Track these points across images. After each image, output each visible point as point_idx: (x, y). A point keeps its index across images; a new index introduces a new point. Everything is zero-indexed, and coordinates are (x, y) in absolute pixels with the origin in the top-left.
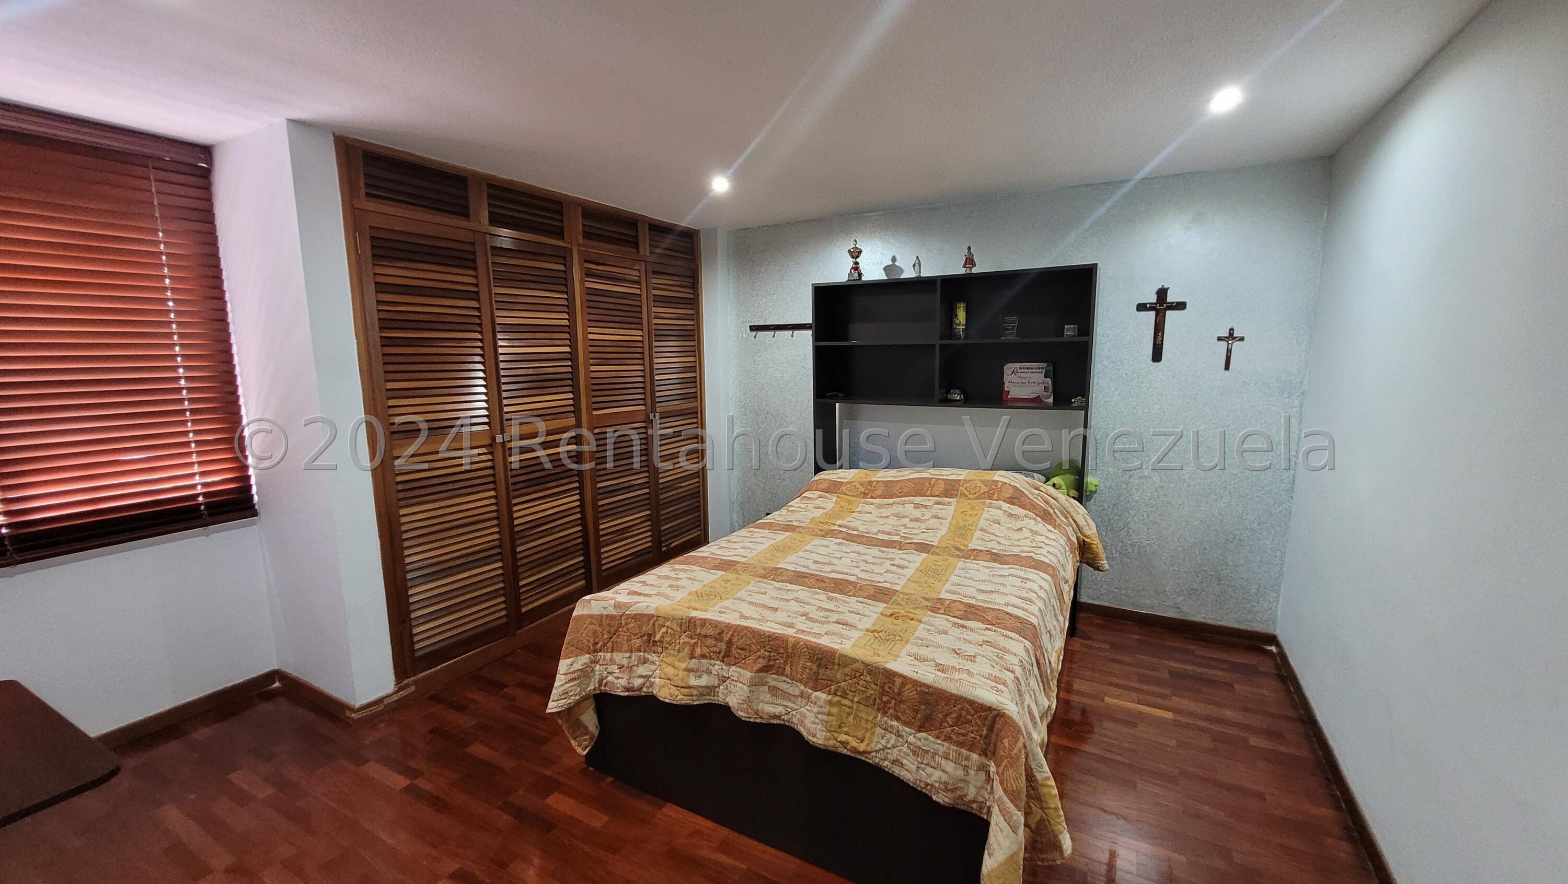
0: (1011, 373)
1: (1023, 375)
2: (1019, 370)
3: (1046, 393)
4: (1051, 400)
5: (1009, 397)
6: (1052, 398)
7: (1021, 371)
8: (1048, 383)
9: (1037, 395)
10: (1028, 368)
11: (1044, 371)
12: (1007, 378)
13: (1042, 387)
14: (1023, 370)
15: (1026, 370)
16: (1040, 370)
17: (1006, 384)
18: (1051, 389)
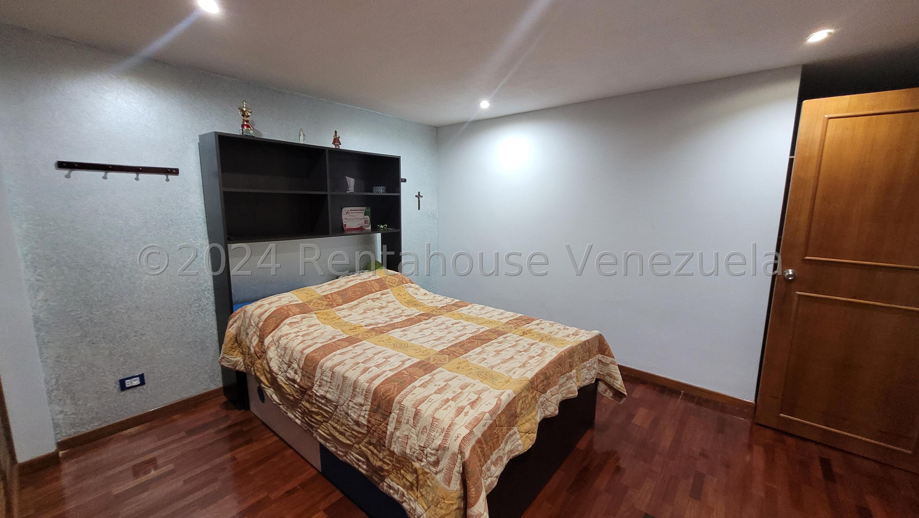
0: (346, 213)
1: (353, 215)
2: (350, 212)
3: (365, 224)
4: (370, 228)
5: (346, 228)
6: (370, 227)
7: (351, 212)
8: (367, 219)
9: (361, 226)
10: (355, 210)
11: (364, 212)
12: (344, 217)
13: (363, 221)
14: (352, 212)
15: (354, 212)
16: (362, 211)
17: (344, 221)
18: (369, 222)
